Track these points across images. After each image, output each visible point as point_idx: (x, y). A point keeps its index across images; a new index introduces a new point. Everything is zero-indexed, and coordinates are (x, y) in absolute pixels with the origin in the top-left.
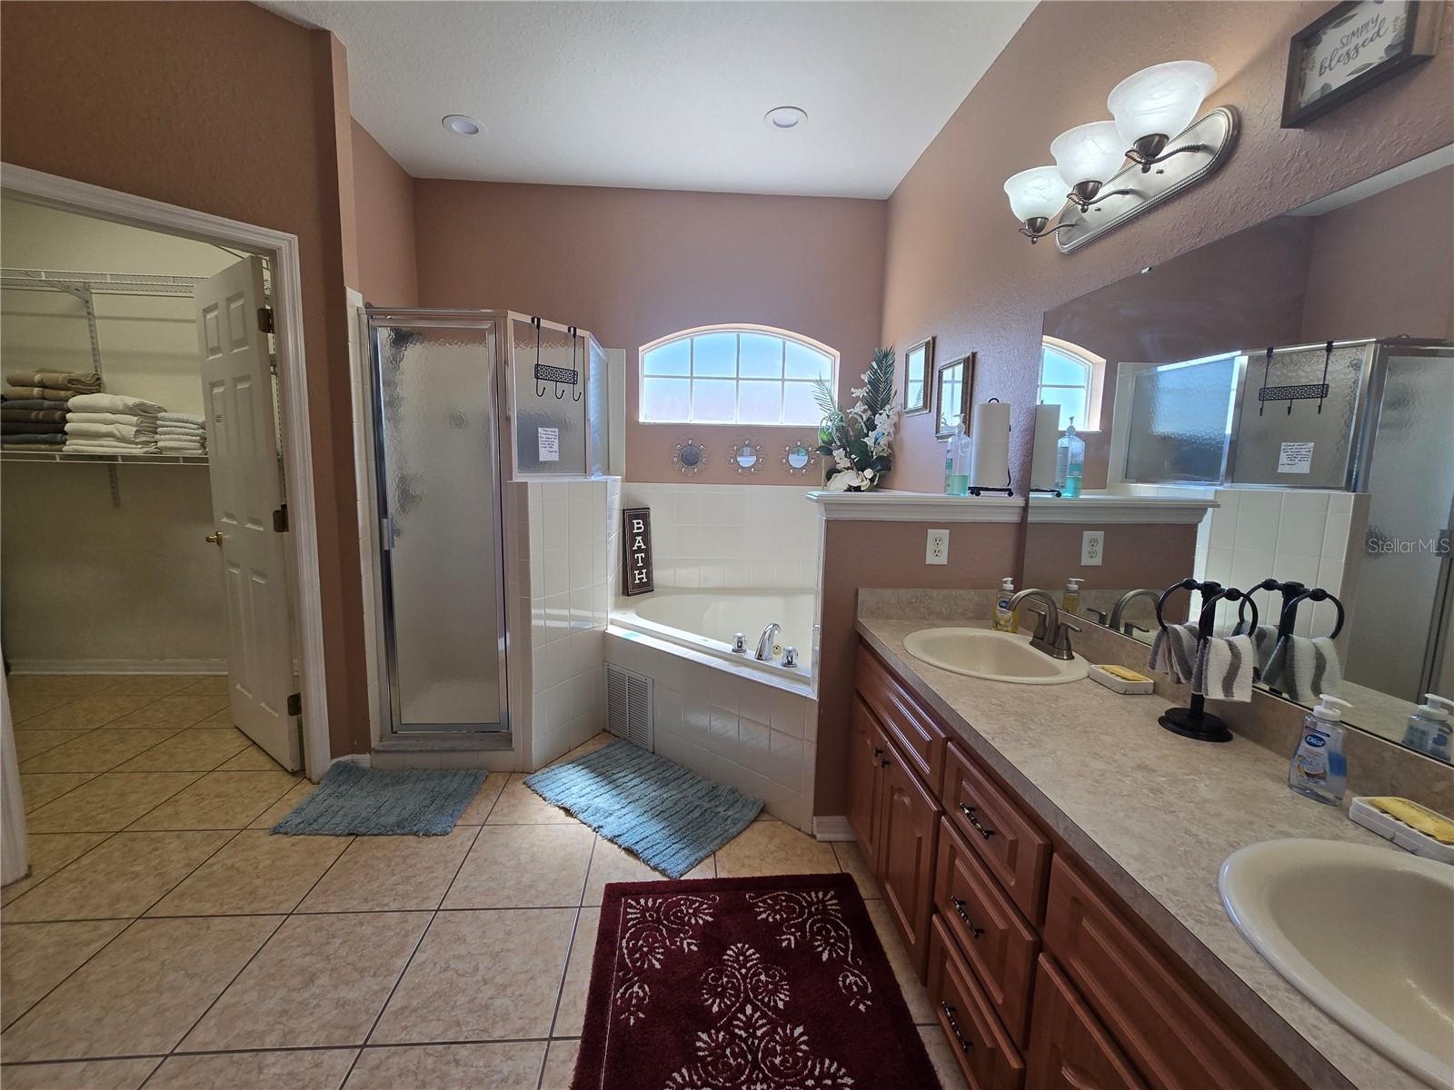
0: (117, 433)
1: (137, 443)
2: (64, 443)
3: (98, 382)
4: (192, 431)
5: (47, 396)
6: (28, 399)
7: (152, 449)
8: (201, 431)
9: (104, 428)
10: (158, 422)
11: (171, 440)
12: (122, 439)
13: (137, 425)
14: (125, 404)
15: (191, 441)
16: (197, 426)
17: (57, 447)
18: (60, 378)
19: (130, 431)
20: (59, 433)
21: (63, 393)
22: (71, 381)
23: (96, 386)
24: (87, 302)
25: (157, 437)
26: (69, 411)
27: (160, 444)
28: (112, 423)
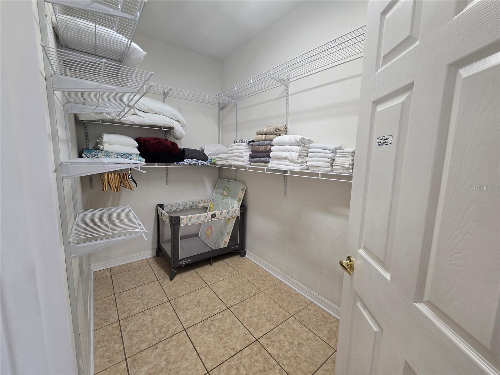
0: (289, 157)
1: (298, 163)
2: (269, 162)
3: (286, 130)
4: (327, 155)
5: (267, 139)
6: (261, 141)
7: (304, 167)
8: (332, 154)
9: (284, 154)
10: (310, 150)
11: (315, 161)
12: (292, 161)
13: (300, 152)
14: (296, 140)
15: (325, 162)
16: (329, 152)
17: (266, 164)
18: (271, 129)
19: (295, 155)
20: (268, 157)
21: (272, 136)
22: (276, 130)
23: (285, 131)
24: (287, 87)
25: (308, 159)
26: (273, 145)
27: (309, 163)
28: (288, 151)
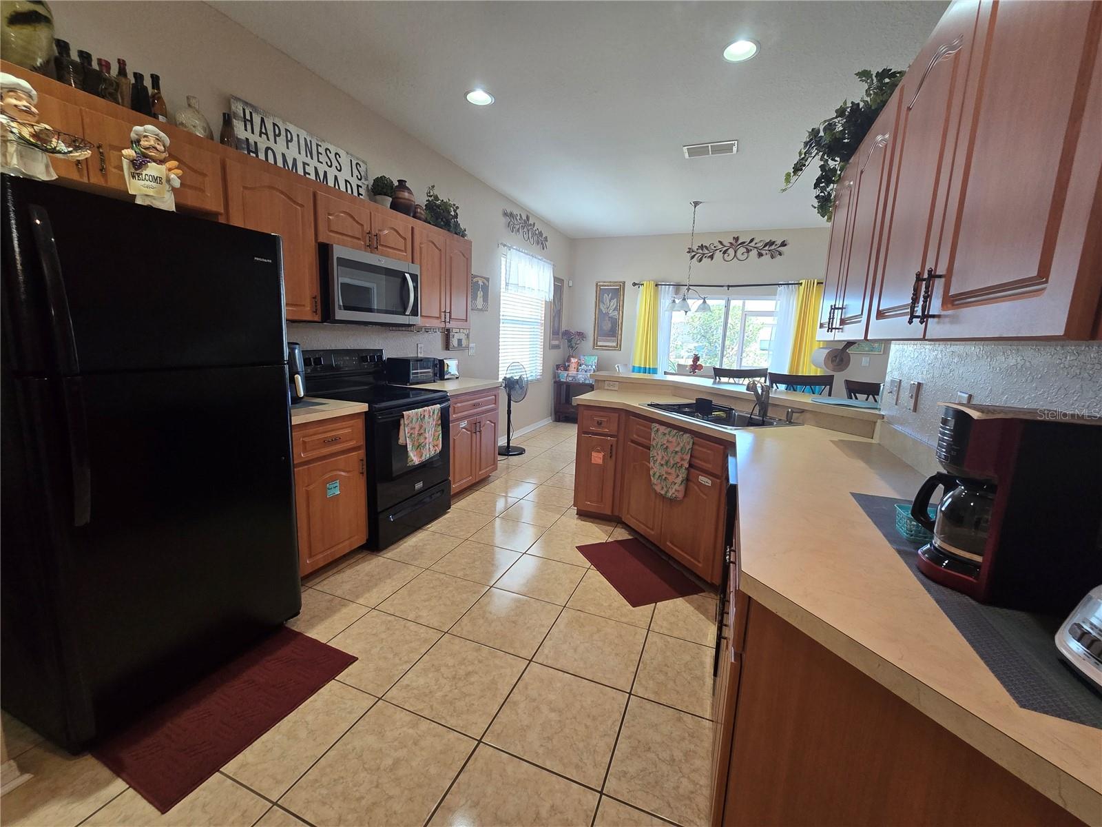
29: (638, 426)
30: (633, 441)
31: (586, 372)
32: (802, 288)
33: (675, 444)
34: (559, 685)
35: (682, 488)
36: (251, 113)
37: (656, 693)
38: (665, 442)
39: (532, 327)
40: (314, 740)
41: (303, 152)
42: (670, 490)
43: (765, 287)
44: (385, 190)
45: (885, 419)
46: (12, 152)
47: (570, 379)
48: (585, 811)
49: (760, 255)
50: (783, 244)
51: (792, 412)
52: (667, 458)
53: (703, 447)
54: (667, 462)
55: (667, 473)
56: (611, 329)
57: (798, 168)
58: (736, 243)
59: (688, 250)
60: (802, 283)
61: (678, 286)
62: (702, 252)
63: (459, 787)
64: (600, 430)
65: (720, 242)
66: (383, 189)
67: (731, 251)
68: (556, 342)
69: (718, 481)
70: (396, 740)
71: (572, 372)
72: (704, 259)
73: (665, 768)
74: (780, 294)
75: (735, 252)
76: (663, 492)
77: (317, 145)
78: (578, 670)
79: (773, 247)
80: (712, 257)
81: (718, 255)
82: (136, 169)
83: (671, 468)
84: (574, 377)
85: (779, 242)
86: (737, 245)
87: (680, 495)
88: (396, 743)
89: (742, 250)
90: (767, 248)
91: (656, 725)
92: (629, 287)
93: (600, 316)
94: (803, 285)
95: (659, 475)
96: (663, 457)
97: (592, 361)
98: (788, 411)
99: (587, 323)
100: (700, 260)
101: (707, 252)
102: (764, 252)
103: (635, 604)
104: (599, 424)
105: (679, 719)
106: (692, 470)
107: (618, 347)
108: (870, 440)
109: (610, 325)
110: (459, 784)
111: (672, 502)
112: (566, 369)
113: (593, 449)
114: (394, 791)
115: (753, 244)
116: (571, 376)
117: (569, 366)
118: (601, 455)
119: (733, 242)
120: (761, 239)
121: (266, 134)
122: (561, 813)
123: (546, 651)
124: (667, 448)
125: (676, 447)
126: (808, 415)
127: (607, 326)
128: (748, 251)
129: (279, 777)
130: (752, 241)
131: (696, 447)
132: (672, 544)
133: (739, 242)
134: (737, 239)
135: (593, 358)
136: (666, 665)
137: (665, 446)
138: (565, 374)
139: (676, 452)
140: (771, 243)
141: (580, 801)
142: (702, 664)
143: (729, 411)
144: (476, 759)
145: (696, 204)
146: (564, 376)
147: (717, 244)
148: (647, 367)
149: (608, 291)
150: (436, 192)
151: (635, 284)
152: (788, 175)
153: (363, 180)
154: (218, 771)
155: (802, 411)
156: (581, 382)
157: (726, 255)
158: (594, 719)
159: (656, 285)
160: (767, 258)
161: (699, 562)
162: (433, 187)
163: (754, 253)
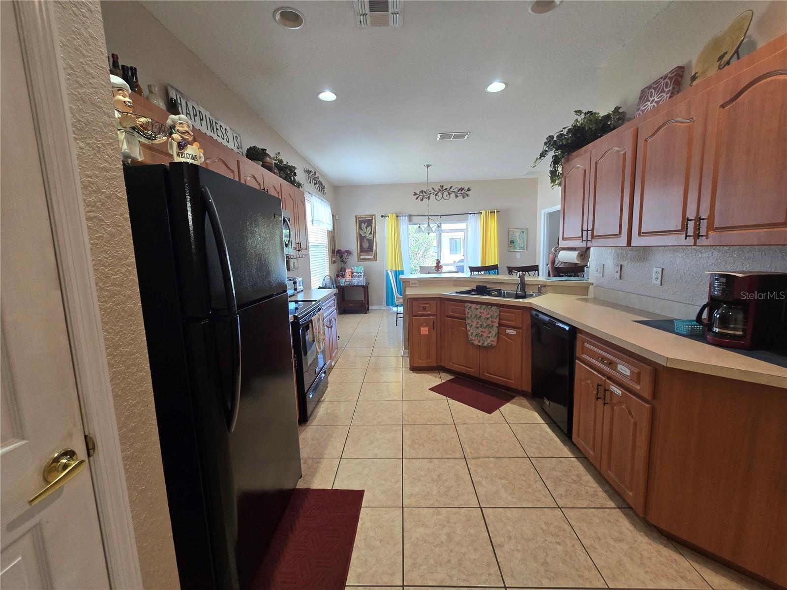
29: (453, 307)
30: (448, 317)
31: (358, 277)
32: (482, 215)
33: (486, 314)
34: (491, 465)
35: (496, 339)
36: (180, 98)
37: (540, 453)
38: (479, 313)
39: (320, 249)
40: (388, 544)
41: (209, 128)
42: (485, 342)
43: (462, 215)
44: (258, 157)
45: (594, 285)
46: (123, 139)
47: (348, 283)
48: (560, 518)
49: (457, 196)
50: (469, 190)
51: (541, 287)
52: (481, 323)
53: (507, 312)
54: (481, 326)
55: (482, 332)
56: (367, 247)
57: (542, 155)
58: (442, 189)
59: (414, 194)
60: (481, 213)
61: (410, 216)
62: (422, 195)
63: (493, 533)
64: (425, 313)
65: (433, 189)
66: (257, 156)
67: (440, 194)
68: (334, 259)
69: (521, 331)
70: (436, 525)
71: (348, 277)
72: (424, 199)
73: (574, 486)
74: (470, 219)
75: (442, 195)
76: (480, 344)
77: (216, 123)
78: (493, 455)
79: (463, 191)
80: (429, 198)
81: (433, 197)
82: (180, 149)
83: (485, 329)
84: (350, 282)
85: (466, 188)
86: (443, 190)
87: (494, 344)
88: (438, 526)
89: (446, 193)
90: (460, 192)
91: (554, 468)
92: (378, 219)
93: (361, 238)
94: (483, 213)
95: (475, 334)
96: (478, 323)
97: (360, 269)
98: (539, 287)
99: (352, 244)
100: (422, 200)
101: (425, 194)
102: (458, 195)
103: (489, 413)
104: (424, 309)
105: (561, 462)
106: (500, 327)
107: (375, 259)
108: (586, 297)
109: (368, 244)
110: (492, 532)
111: (489, 348)
112: (343, 276)
113: (421, 325)
114: (464, 550)
115: (452, 190)
116: (348, 282)
117: (345, 274)
118: (427, 329)
119: (440, 188)
120: (456, 187)
121: (190, 114)
122: (552, 524)
123: (468, 450)
124: (480, 317)
125: (487, 315)
126: (548, 288)
127: (366, 245)
128: (449, 194)
129: (390, 572)
130: (451, 188)
131: (502, 313)
132: (489, 374)
133: (444, 188)
134: (442, 187)
135: (360, 267)
136: (532, 439)
137: (478, 316)
138: (343, 280)
139: (488, 318)
140: (462, 189)
141: (554, 515)
142: (547, 432)
143: (499, 291)
144: (488, 517)
145: (428, 166)
146: (343, 282)
147: (431, 190)
148: (397, 270)
149: (364, 222)
150: (280, 157)
151: (382, 216)
152: (537, 159)
153: (240, 149)
154: (345, 586)
155: (545, 286)
156: (355, 284)
157: (437, 196)
158: (524, 475)
159: (397, 216)
160: (460, 198)
161: (511, 380)
162: (279, 153)
163: (453, 195)
